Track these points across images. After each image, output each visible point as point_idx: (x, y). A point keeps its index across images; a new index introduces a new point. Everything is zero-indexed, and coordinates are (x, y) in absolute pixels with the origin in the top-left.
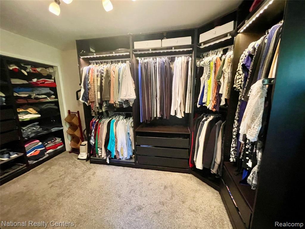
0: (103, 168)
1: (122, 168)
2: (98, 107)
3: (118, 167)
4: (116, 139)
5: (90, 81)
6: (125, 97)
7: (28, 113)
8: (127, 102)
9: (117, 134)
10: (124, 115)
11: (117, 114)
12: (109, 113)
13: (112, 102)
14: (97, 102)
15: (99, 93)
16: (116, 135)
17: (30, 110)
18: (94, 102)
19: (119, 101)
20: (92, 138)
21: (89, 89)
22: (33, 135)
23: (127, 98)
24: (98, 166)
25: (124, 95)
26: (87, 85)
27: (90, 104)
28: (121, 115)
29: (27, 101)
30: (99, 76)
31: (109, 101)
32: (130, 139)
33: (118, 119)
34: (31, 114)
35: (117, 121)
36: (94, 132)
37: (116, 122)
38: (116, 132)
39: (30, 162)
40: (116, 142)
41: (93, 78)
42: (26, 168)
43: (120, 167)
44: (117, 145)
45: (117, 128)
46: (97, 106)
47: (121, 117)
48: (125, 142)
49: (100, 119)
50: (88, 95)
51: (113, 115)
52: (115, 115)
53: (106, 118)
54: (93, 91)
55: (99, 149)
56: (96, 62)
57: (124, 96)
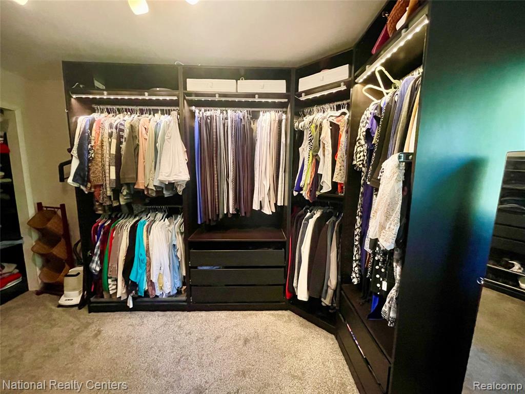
0: (120, 320)
1: (161, 313)
2: (110, 197)
3: (152, 312)
4: (148, 258)
5: (93, 144)
8: (171, 186)
9: (150, 249)
10: (165, 211)
11: (149, 209)
12: (134, 207)
13: (140, 185)
14: (108, 186)
15: (113, 169)
16: (148, 251)
18: (102, 185)
19: (157, 184)
20: (96, 258)
21: (90, 161)
23: (172, 179)
24: (108, 316)
25: (167, 173)
26: (86, 153)
27: (93, 190)
28: (159, 212)
30: (114, 135)
31: (134, 184)
32: (176, 256)
33: (151, 218)
35: (151, 222)
36: (99, 246)
37: (148, 225)
38: (148, 245)
40: (149, 264)
41: (100, 139)
43: (156, 313)
44: (150, 271)
45: (151, 237)
46: (109, 193)
47: (160, 215)
48: (166, 262)
49: (114, 220)
50: (89, 172)
51: (142, 212)
52: (147, 212)
53: (126, 218)
54: (100, 164)
55: (110, 281)
56: (107, 109)
57: (167, 175)
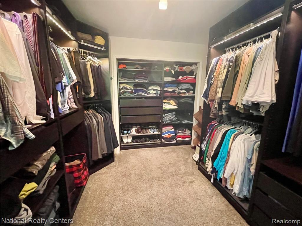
2: (216, 108)
4: (228, 157)
5: (215, 74)
6: (250, 97)
7: (169, 104)
9: (231, 152)
10: (256, 128)
11: (244, 122)
13: (232, 103)
14: (217, 101)
15: (221, 89)
16: (229, 153)
17: (172, 102)
18: (214, 100)
20: (205, 142)
21: (211, 85)
22: (169, 122)
23: (256, 99)
25: (250, 94)
26: (210, 80)
27: (210, 102)
28: (251, 127)
29: (171, 94)
30: (226, 67)
31: (229, 101)
32: (249, 169)
33: (242, 130)
34: (172, 105)
35: (239, 133)
36: (208, 137)
37: (237, 134)
38: (230, 148)
39: (163, 141)
40: (227, 162)
41: (219, 70)
42: (160, 144)
44: (226, 167)
45: (234, 143)
46: (216, 106)
47: (250, 129)
48: (241, 169)
50: (209, 92)
51: (238, 123)
52: (241, 124)
54: (215, 87)
55: (207, 159)
56: (232, 49)
